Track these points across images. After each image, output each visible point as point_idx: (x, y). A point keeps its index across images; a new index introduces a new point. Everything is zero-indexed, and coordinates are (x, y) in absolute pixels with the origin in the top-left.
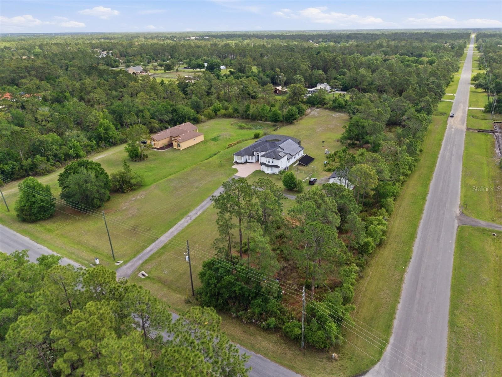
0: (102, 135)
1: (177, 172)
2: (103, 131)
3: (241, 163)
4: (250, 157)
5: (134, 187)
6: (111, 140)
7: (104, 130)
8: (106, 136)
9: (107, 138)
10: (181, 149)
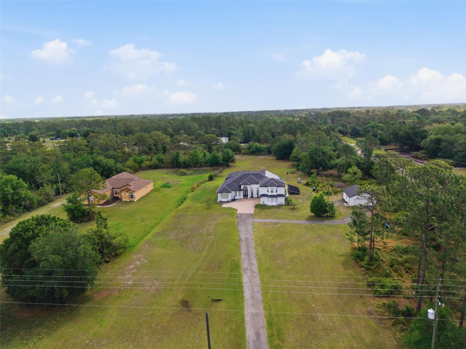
0: (10, 197)
1: (158, 223)
2: (11, 191)
3: (228, 202)
4: (238, 192)
5: (119, 251)
6: (23, 203)
7: (13, 190)
8: (16, 197)
9: (17, 200)
10: (135, 200)
